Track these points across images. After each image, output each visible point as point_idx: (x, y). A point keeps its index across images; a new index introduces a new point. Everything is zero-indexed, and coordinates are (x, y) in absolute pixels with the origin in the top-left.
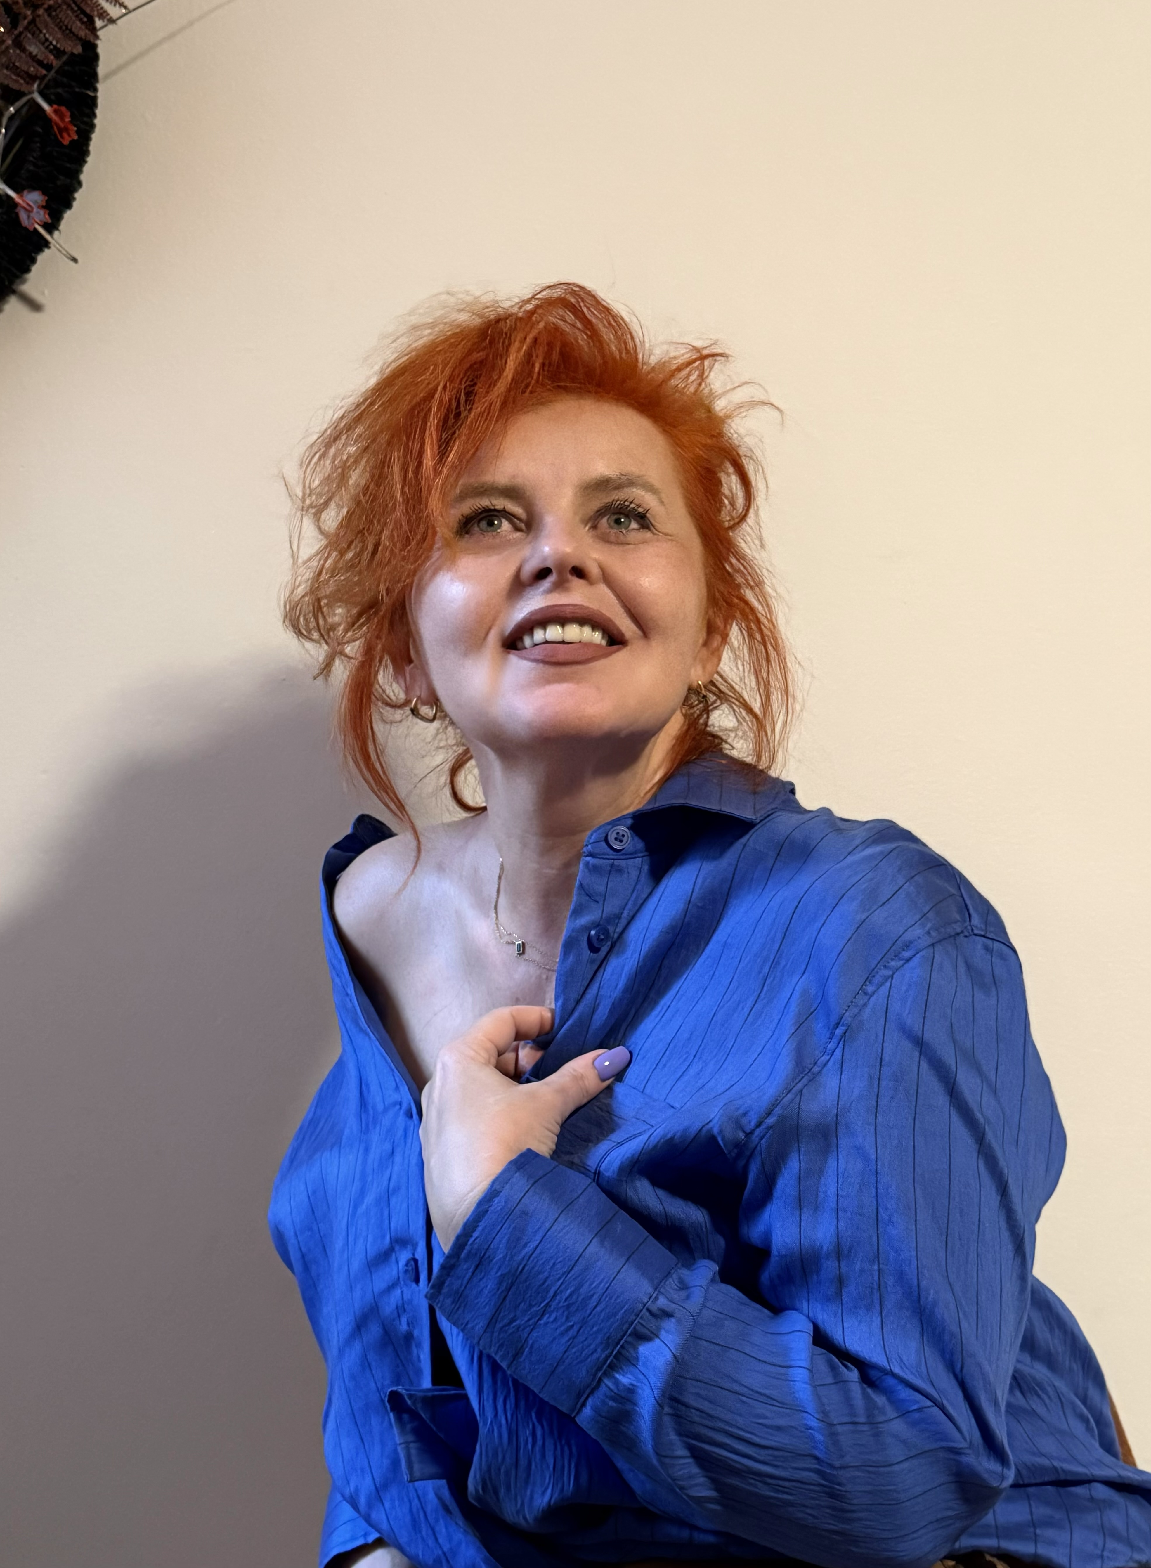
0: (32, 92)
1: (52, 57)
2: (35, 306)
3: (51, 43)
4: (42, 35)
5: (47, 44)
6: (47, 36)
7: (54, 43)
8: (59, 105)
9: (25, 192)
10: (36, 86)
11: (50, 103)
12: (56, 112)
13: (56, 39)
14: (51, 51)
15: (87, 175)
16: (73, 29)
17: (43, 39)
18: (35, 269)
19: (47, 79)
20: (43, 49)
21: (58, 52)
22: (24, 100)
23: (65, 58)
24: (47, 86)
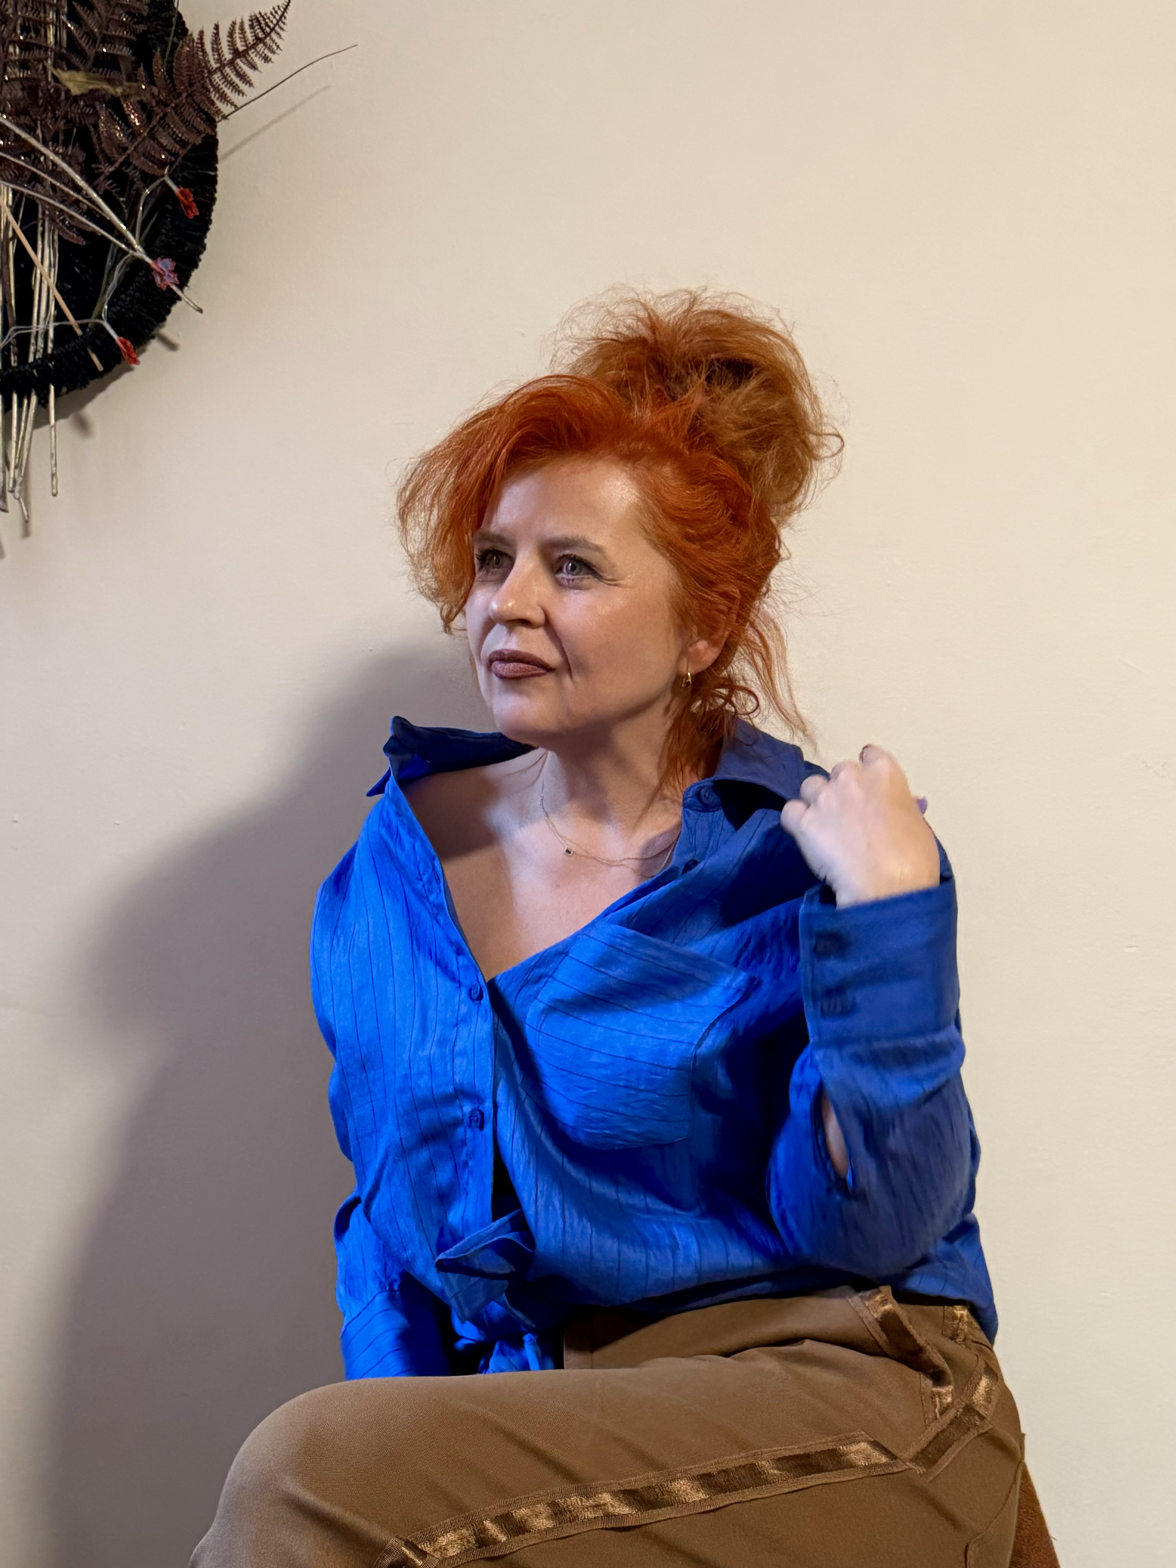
0: (163, 176)
1: (178, 147)
2: (172, 346)
3: (177, 136)
4: (170, 130)
5: (175, 136)
6: (174, 129)
7: (180, 135)
8: (184, 187)
9: (159, 259)
10: (166, 171)
11: (177, 184)
12: (182, 192)
13: (182, 132)
14: (177, 143)
15: (210, 240)
16: (195, 125)
17: (172, 132)
18: (169, 318)
19: (177, 164)
20: (172, 141)
21: (183, 143)
22: (158, 182)
23: (189, 147)
24: (175, 171)
